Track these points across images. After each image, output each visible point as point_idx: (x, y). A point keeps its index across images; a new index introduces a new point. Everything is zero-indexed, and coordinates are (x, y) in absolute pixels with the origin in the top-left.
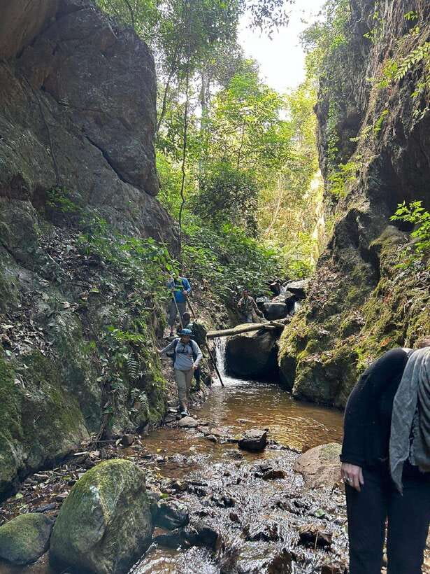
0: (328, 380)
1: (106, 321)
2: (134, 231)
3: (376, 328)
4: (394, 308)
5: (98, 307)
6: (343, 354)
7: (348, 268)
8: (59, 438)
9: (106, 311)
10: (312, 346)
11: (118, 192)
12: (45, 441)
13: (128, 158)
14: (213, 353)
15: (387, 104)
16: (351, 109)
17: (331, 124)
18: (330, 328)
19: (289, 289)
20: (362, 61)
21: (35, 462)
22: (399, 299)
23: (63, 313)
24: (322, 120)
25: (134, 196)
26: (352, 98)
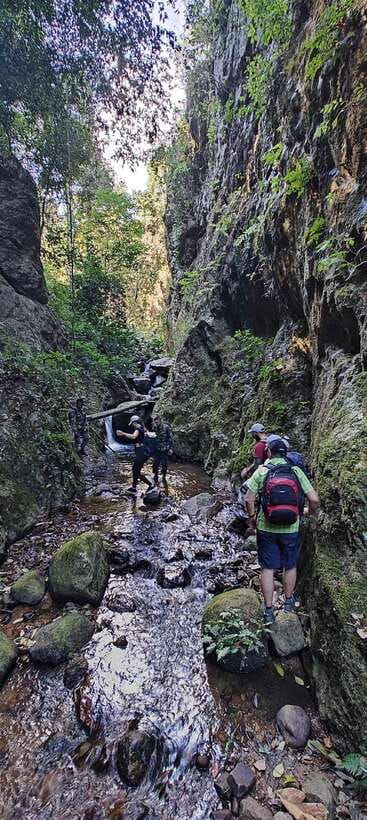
0: (190, 443)
1: (37, 425)
2: (35, 338)
3: (222, 409)
4: (233, 398)
5: (28, 415)
6: (200, 426)
7: (200, 364)
8: (24, 517)
9: (34, 417)
10: (178, 420)
11: (18, 305)
12: (16, 521)
13: (23, 275)
14: (104, 426)
15: (224, 248)
16: (192, 223)
17: (176, 232)
18: (190, 407)
19: (151, 367)
20: (200, 185)
21: (13, 535)
22: (236, 392)
23: (5, 423)
24: (169, 228)
25: (29, 306)
26: (192, 214)
